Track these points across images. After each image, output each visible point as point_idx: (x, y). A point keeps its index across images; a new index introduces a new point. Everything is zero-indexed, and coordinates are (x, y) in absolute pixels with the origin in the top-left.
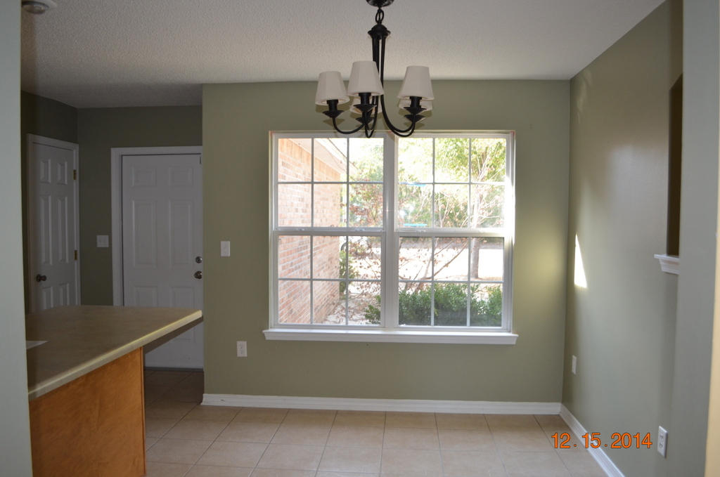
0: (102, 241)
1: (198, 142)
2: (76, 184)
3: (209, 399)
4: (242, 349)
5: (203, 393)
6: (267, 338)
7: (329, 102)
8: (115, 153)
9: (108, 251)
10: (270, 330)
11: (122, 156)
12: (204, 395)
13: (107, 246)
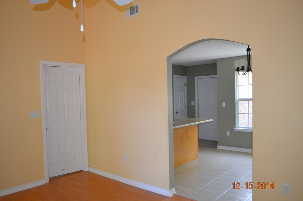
0: (193, 103)
1: (216, 74)
2: (186, 87)
3: (219, 147)
4: (228, 133)
5: (217, 145)
6: (235, 130)
7: (237, 68)
8: (196, 78)
9: (194, 106)
10: (236, 128)
11: (198, 79)
12: (218, 146)
13: (194, 104)
